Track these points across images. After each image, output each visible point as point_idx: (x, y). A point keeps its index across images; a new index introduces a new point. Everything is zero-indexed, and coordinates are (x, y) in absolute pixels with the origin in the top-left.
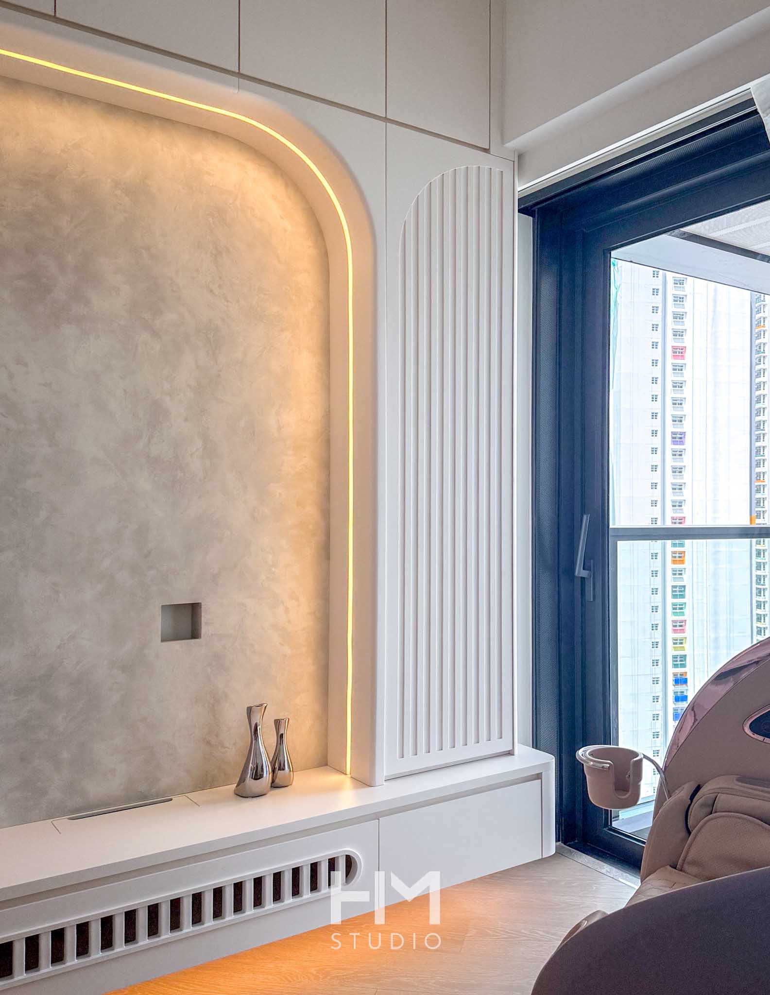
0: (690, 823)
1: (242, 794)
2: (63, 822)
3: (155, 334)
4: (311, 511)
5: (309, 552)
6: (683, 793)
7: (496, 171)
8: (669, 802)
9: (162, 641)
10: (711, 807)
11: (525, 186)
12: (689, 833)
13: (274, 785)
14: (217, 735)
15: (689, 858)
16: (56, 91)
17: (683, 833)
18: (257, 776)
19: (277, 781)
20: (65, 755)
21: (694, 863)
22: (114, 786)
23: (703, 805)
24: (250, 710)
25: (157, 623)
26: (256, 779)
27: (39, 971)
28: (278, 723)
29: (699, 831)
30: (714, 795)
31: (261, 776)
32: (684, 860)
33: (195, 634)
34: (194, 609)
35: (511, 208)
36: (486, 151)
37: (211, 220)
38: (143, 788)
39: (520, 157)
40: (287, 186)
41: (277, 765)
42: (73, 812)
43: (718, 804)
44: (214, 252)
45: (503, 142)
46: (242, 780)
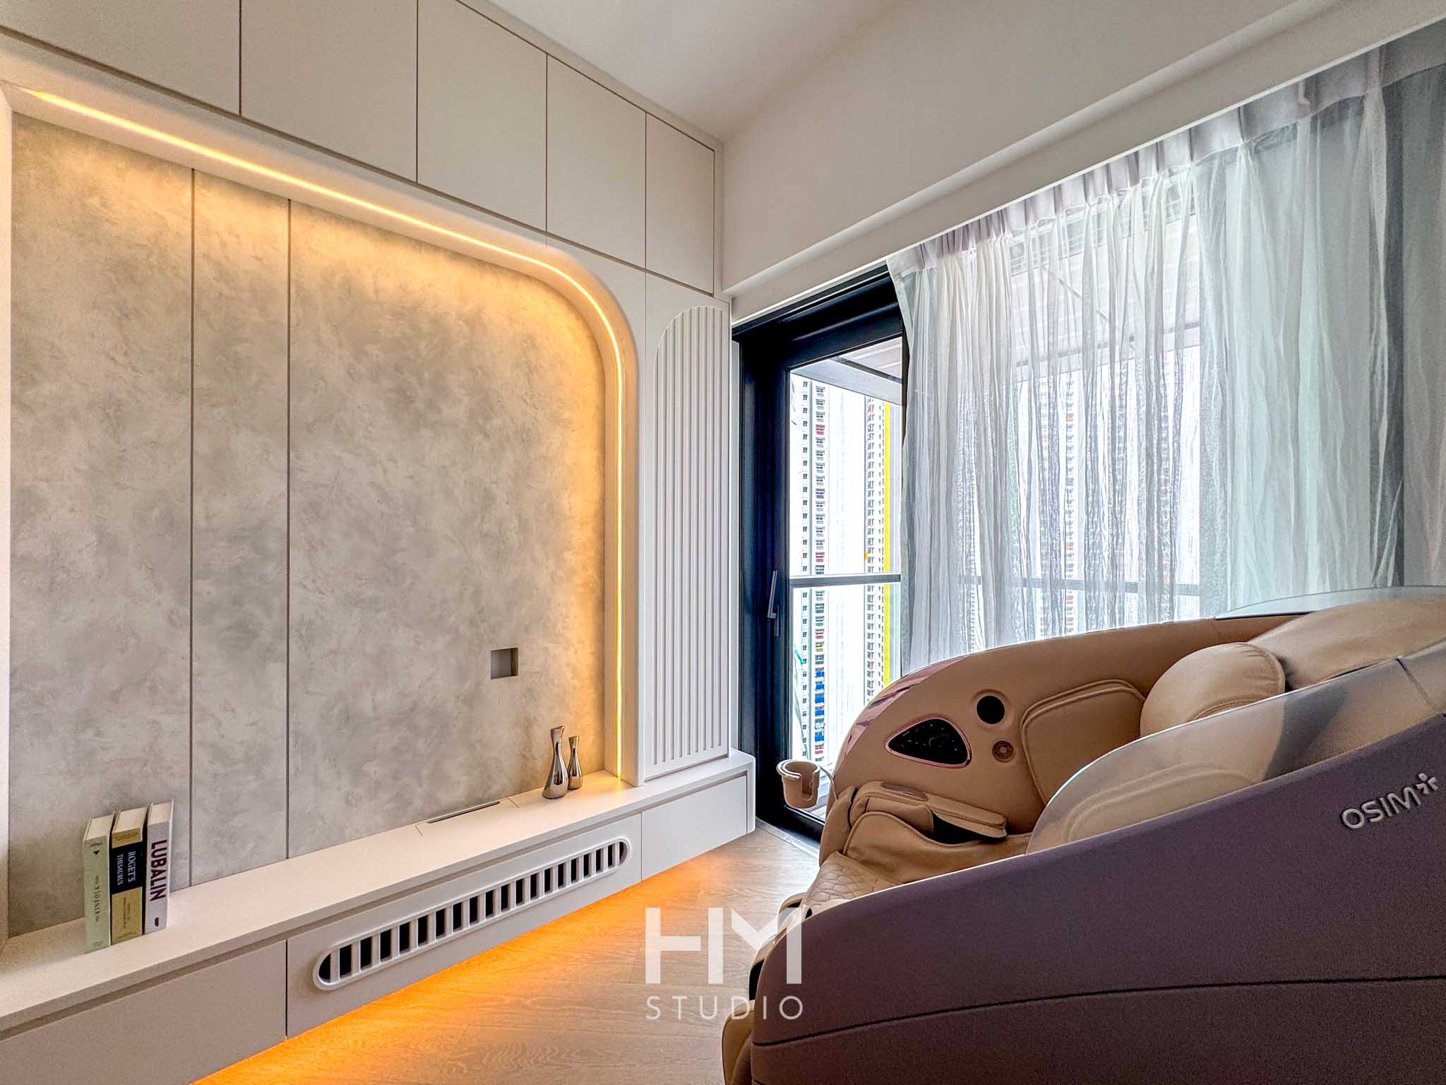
0: (852, 819)
1: (549, 796)
2: (423, 825)
3: (486, 435)
4: (591, 573)
5: (591, 604)
6: (846, 797)
7: (718, 310)
8: (837, 803)
9: (492, 678)
10: (865, 808)
11: (735, 323)
12: (851, 827)
13: (570, 789)
14: (530, 751)
15: (851, 845)
16: (416, 240)
17: (847, 826)
18: (559, 782)
19: (571, 784)
20: (425, 772)
21: (854, 849)
22: (458, 794)
23: (860, 806)
24: (552, 731)
25: (488, 665)
26: (558, 784)
27: (409, 951)
28: (571, 740)
29: (857, 826)
30: (867, 798)
31: (561, 782)
32: (848, 847)
33: (513, 672)
34: (513, 652)
35: (727, 335)
36: (711, 295)
37: (525, 344)
38: (479, 795)
39: (733, 299)
40: (577, 319)
41: (572, 772)
42: (429, 817)
43: (870, 806)
44: (528, 370)
45: (722, 289)
46: (548, 785)
